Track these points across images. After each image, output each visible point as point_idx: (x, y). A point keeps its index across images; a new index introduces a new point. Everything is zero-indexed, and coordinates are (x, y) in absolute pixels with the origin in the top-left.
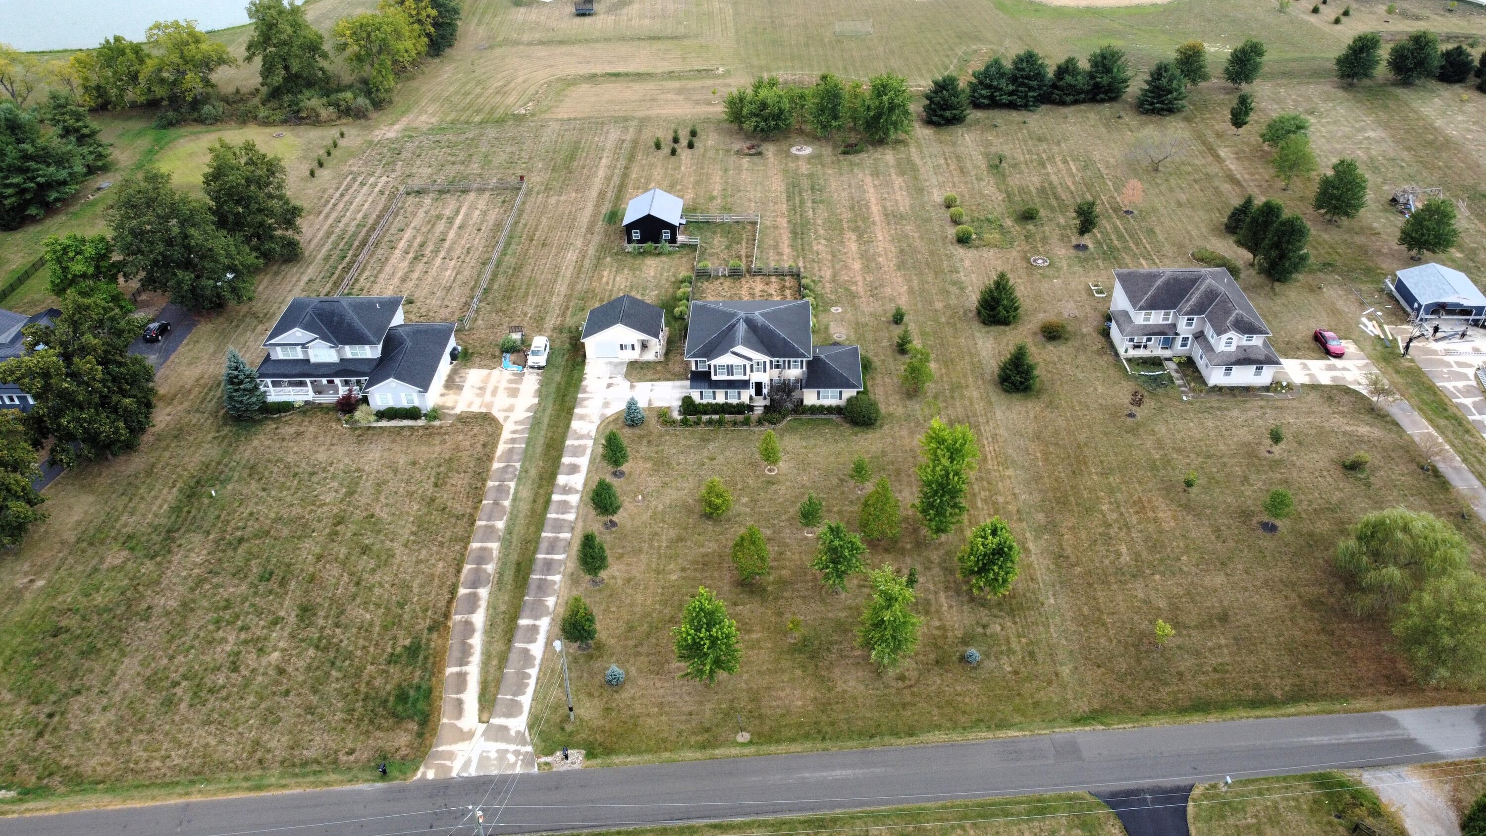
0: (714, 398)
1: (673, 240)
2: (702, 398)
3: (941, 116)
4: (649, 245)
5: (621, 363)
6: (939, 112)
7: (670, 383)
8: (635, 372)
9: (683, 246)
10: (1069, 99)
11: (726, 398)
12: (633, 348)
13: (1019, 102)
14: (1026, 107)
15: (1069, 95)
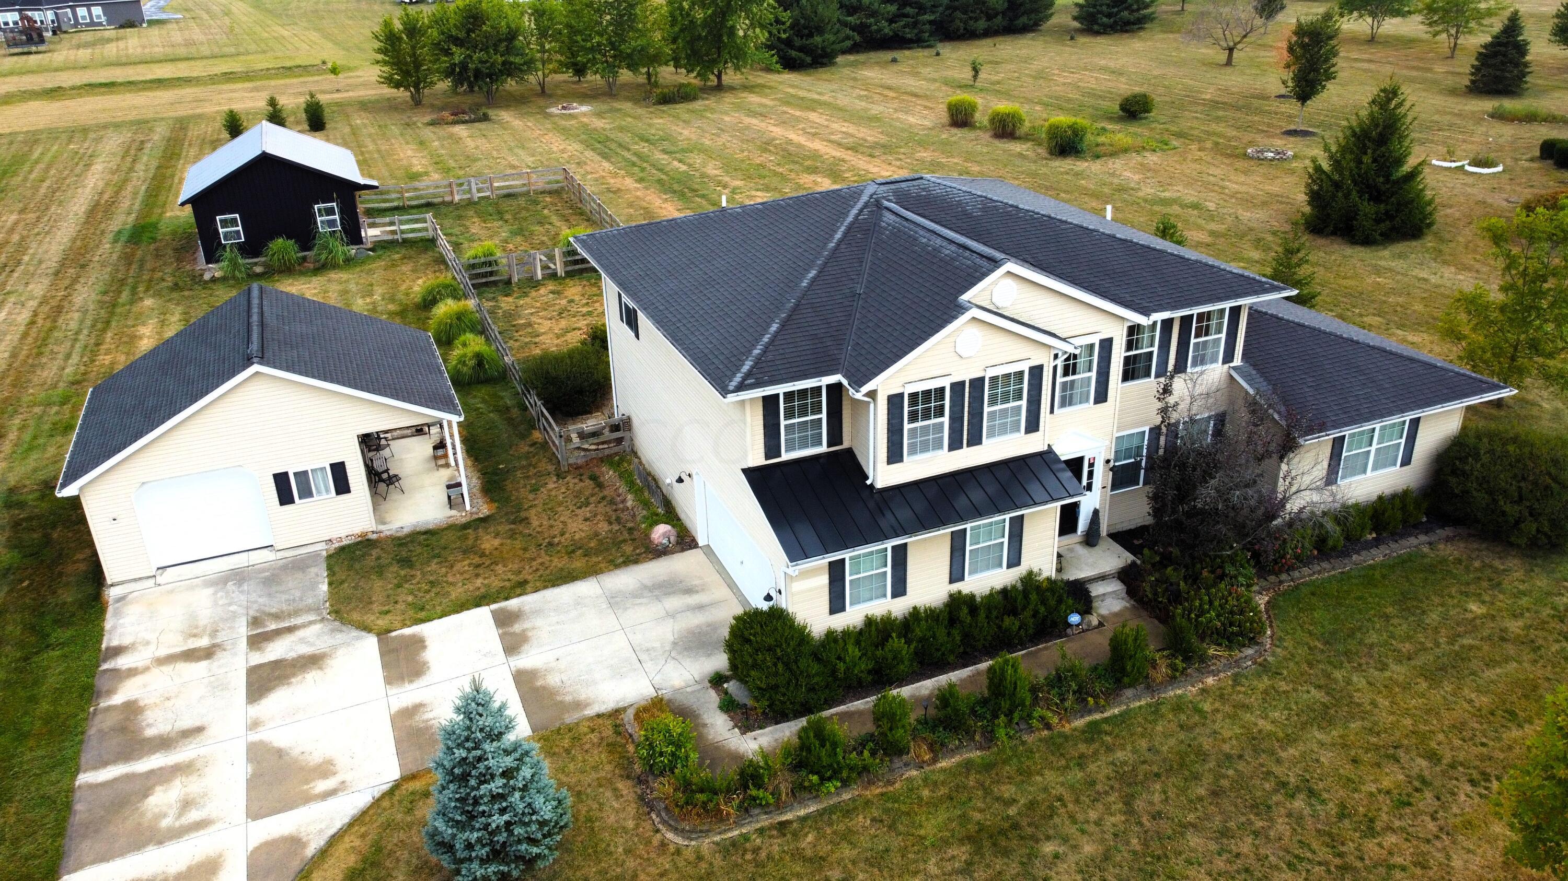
0: (900, 589)
1: (353, 234)
2: (837, 604)
3: (801, 49)
4: (281, 245)
5: (298, 565)
6: (798, 42)
7: (585, 588)
8: (378, 588)
9: (381, 246)
10: (982, 24)
11: (956, 575)
12: (342, 485)
13: (909, 34)
14: (917, 42)
15: (976, 19)
